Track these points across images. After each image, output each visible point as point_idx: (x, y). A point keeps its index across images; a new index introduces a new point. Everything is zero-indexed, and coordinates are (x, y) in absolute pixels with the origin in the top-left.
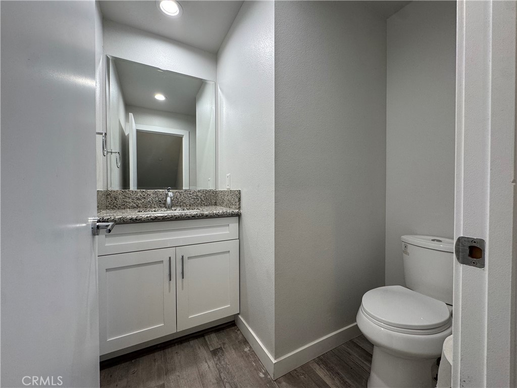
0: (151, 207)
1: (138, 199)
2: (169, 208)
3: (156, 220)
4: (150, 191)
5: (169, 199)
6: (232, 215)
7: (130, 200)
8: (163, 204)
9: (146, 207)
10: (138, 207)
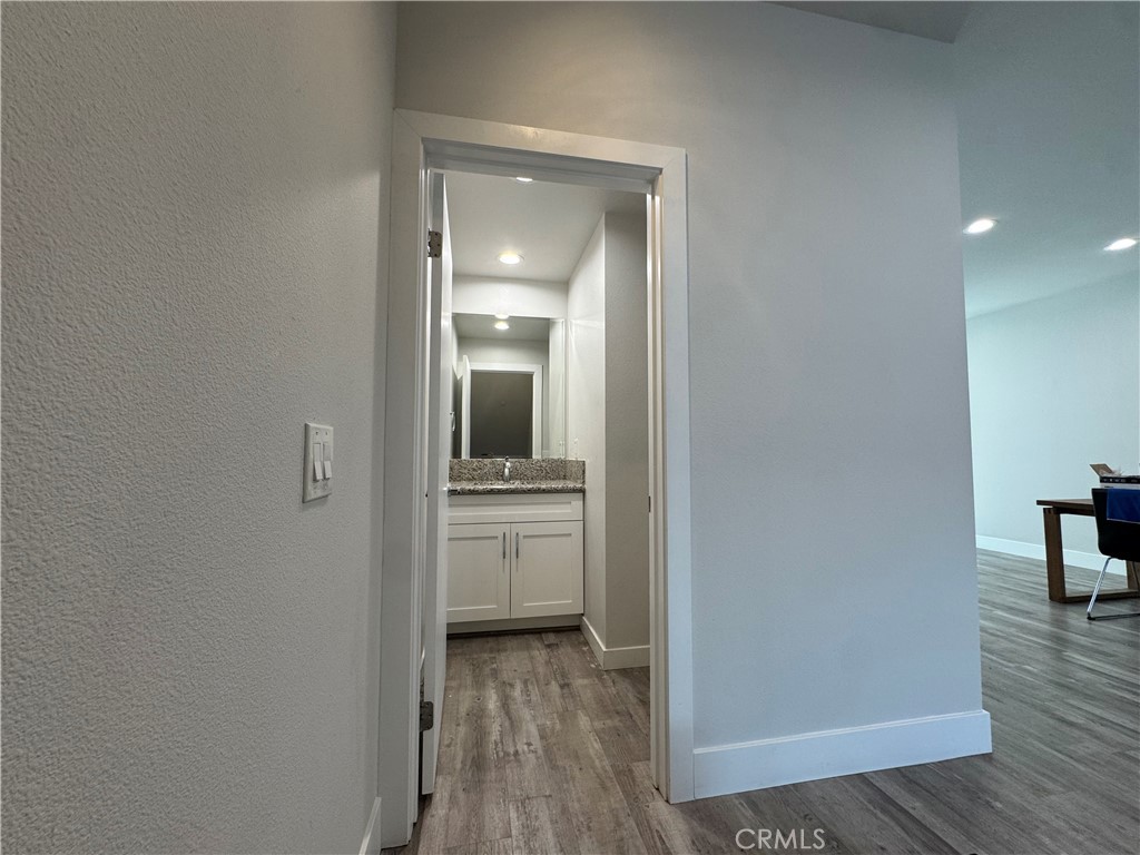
0: (487, 480)
1: (474, 470)
2: (506, 480)
3: (491, 492)
4: (487, 461)
5: (507, 470)
6: (574, 491)
7: (466, 471)
8: (500, 476)
9: (482, 479)
10: (474, 479)
